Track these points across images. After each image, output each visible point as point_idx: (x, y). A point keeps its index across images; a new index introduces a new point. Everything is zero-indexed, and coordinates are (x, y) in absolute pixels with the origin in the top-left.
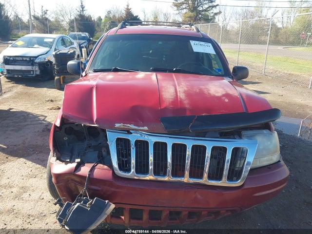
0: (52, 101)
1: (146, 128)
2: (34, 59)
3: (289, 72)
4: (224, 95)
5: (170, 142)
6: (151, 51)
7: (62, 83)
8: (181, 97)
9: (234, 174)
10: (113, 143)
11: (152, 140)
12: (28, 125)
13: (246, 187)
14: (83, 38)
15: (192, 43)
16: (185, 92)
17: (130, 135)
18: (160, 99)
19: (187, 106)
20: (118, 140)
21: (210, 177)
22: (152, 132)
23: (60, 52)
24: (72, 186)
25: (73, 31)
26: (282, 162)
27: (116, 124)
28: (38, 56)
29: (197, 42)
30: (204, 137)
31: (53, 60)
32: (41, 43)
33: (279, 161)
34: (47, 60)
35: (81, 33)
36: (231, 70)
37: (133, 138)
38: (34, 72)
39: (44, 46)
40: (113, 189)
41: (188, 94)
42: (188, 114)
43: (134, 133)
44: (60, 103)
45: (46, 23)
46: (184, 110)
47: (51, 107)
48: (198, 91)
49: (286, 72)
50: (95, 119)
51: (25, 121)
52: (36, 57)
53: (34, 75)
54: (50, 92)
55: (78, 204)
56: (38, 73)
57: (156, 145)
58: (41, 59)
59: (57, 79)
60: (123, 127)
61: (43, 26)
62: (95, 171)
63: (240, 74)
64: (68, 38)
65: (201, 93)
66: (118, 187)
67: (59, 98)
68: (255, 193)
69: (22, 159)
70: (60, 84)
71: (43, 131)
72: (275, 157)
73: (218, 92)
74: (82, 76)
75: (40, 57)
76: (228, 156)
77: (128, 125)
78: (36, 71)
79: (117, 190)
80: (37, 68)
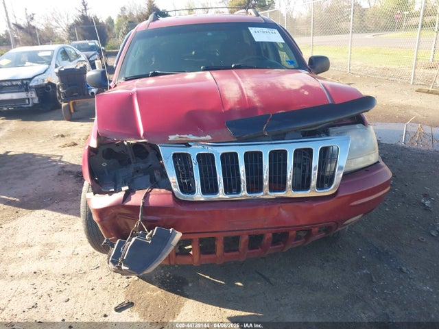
0: (63, 136)
1: (208, 137)
2: (28, 81)
3: (383, 66)
4: (302, 88)
5: (241, 151)
6: (193, 53)
7: (72, 111)
8: (248, 94)
9: (325, 181)
10: (169, 160)
11: (217, 152)
12: (36, 169)
13: (340, 195)
14: (92, 48)
15: (252, 30)
16: (252, 88)
17: (189, 149)
18: (222, 100)
19: (258, 104)
20: (175, 156)
21: (295, 188)
22: (217, 142)
23: (65, 68)
24: (121, 222)
25: (75, 40)
26: (382, 163)
27: (170, 137)
28: (33, 77)
29: (258, 29)
30: (284, 139)
31: (56, 80)
32: (34, 59)
33: (378, 162)
34: (46, 82)
35: (87, 41)
36: (307, 61)
37: (194, 152)
38: (30, 100)
39: (39, 63)
40: (176, 217)
41: (257, 91)
42: (260, 113)
43: (195, 145)
44: (74, 137)
45: (34, 32)
46: (254, 109)
47: (63, 144)
48: (269, 85)
49: (378, 66)
50: (142, 132)
51: (32, 165)
52: (30, 79)
53: (30, 105)
54: (57, 125)
55: (134, 239)
56: (36, 101)
57: (224, 156)
58: (38, 81)
59: (65, 107)
60: (179, 139)
61: (30, 37)
62: (151, 197)
63: (318, 66)
64: (71, 48)
65: (273, 88)
66: (183, 213)
67: (72, 132)
68: (352, 202)
69: (38, 212)
70: (71, 113)
71: (59, 174)
72: (373, 158)
73: (293, 85)
74: (110, 88)
75: (36, 78)
76: (315, 162)
77: (186, 136)
78: (32, 99)
79: (182, 217)
80: (34, 95)
